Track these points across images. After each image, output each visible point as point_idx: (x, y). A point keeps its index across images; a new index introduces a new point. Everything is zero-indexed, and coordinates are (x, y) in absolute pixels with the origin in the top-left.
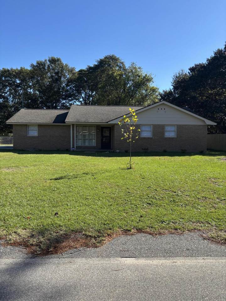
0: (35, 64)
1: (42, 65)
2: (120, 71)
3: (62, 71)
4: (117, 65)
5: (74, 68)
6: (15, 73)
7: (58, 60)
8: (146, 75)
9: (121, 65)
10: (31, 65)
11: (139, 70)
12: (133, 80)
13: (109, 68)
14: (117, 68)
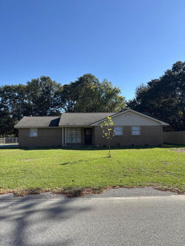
0: (30, 81)
1: (36, 82)
2: (96, 86)
3: (51, 86)
4: (93, 81)
5: (60, 83)
6: (15, 88)
7: (48, 78)
8: (115, 88)
9: (96, 81)
10: (28, 82)
11: (109, 84)
12: (105, 92)
13: (87, 83)
14: (93, 83)
